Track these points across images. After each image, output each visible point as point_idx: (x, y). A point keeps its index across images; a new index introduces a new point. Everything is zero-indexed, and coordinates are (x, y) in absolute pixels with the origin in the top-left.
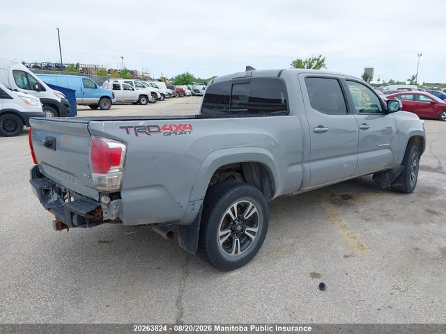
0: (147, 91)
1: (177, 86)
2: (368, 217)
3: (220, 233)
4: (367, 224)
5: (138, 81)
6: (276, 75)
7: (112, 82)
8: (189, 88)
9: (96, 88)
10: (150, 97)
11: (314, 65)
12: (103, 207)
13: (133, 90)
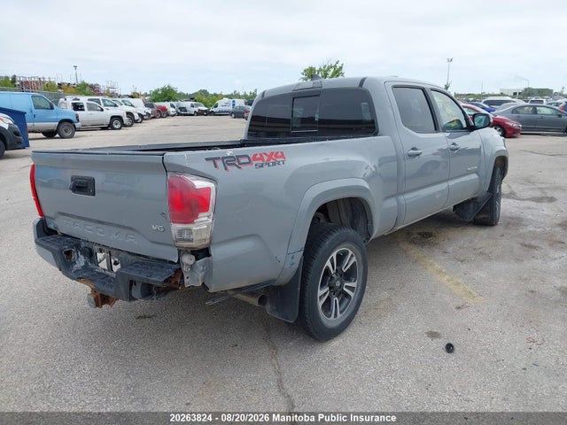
0: (121, 111)
1: (157, 104)
2: (462, 258)
3: (320, 293)
4: (464, 267)
5: (107, 98)
6: (357, 85)
7: (70, 100)
8: (172, 106)
9: (52, 108)
10: (125, 119)
11: (330, 73)
12: (185, 269)
13: (102, 110)
